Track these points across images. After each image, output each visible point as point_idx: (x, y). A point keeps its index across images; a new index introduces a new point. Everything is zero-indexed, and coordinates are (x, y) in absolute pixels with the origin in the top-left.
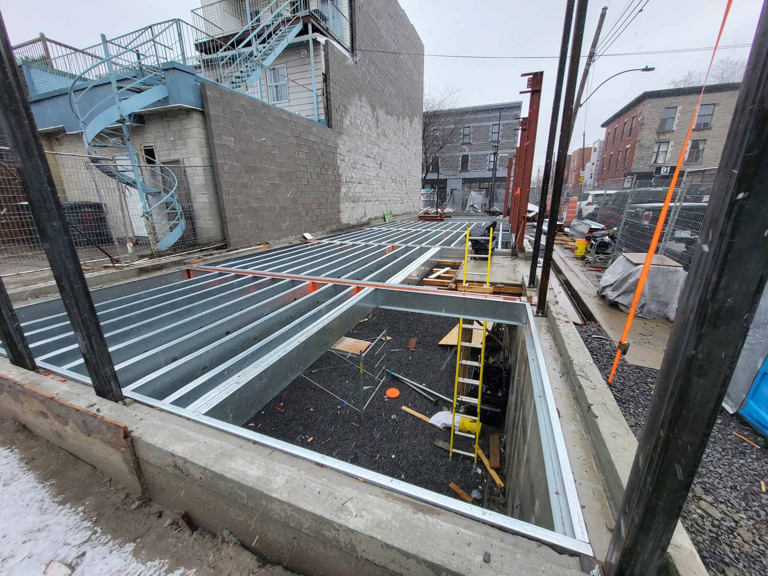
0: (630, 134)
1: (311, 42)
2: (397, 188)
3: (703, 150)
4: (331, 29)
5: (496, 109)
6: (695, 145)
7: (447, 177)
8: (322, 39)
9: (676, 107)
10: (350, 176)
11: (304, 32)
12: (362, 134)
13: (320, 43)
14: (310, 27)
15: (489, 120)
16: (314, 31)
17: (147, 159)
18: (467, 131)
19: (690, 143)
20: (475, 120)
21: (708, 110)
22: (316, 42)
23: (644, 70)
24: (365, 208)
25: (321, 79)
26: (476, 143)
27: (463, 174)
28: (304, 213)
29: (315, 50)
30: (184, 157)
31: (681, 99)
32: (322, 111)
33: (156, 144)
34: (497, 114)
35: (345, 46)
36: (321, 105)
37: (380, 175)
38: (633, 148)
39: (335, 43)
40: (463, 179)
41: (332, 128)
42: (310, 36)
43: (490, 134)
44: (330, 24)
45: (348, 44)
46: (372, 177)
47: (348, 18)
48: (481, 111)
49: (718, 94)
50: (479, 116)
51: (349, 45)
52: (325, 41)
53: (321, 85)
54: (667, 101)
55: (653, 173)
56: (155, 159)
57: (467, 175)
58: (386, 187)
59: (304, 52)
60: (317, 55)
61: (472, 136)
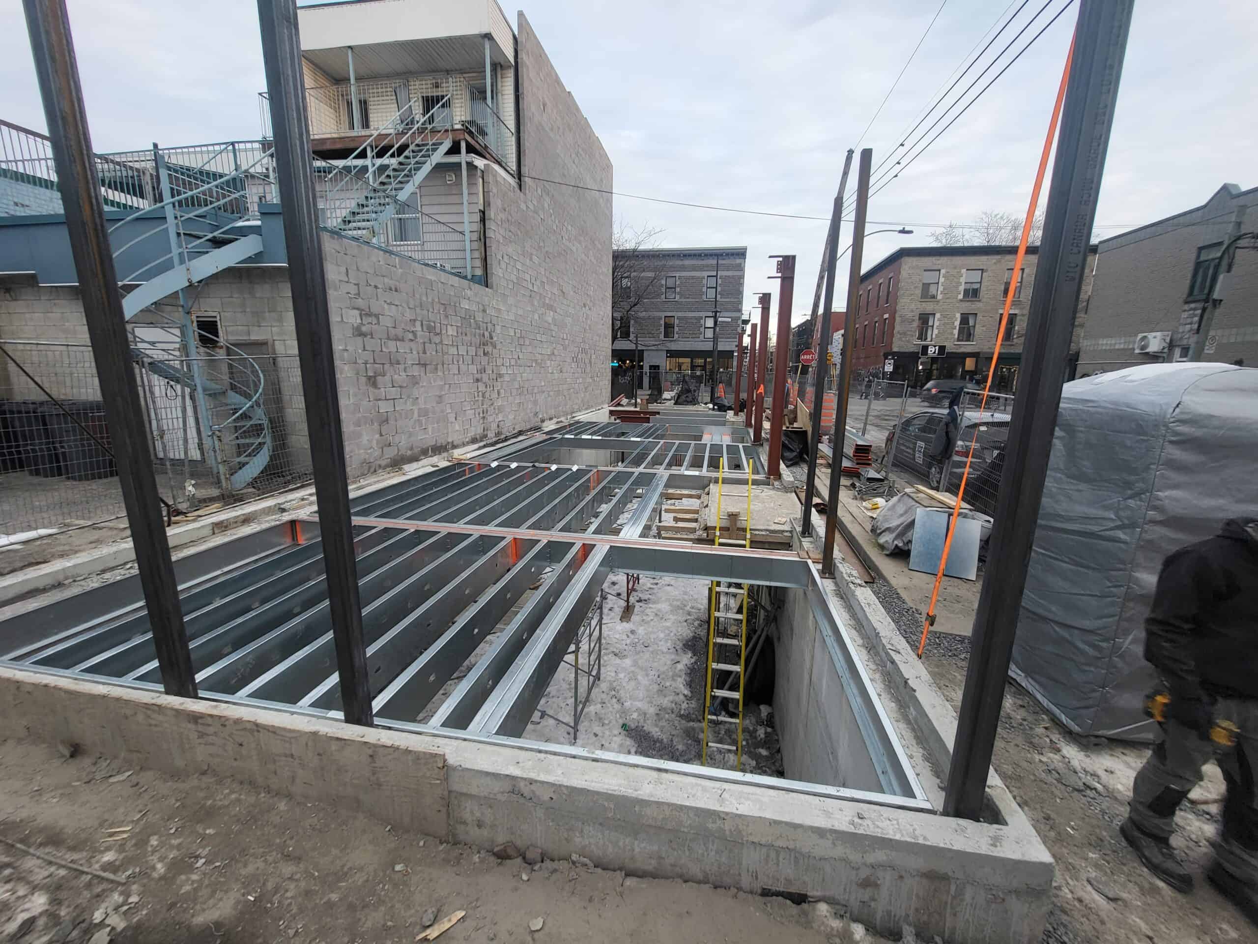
0: (887, 300)
1: (464, 166)
2: (579, 370)
3: (974, 327)
4: (492, 147)
5: (711, 255)
6: (965, 319)
7: (644, 348)
8: (480, 162)
9: (939, 270)
10: (516, 357)
11: (454, 150)
12: (533, 294)
13: (476, 167)
14: (463, 145)
15: (701, 268)
16: (468, 152)
17: (200, 335)
18: (670, 283)
19: (958, 316)
20: (683, 268)
21: (976, 276)
22: (471, 166)
23: (900, 232)
24: (535, 402)
25: (477, 217)
26: (684, 300)
27: (668, 344)
28: (452, 418)
29: (469, 176)
30: (275, 338)
31: (944, 260)
32: (478, 263)
33: (222, 314)
34: (714, 262)
35: (508, 169)
36: (477, 254)
37: (556, 352)
38: (893, 318)
39: (496, 167)
40: (667, 351)
41: (492, 288)
42: (463, 157)
43: (704, 289)
44: (491, 140)
45: (513, 166)
46: (546, 357)
47: (513, 130)
48: (690, 255)
49: (984, 258)
50: (688, 262)
51: (514, 168)
52: (485, 165)
53: (476, 227)
54: (928, 261)
55: (918, 353)
56: (218, 337)
57: (674, 347)
58: (564, 370)
59: (451, 177)
60: (471, 184)
61: (678, 290)
